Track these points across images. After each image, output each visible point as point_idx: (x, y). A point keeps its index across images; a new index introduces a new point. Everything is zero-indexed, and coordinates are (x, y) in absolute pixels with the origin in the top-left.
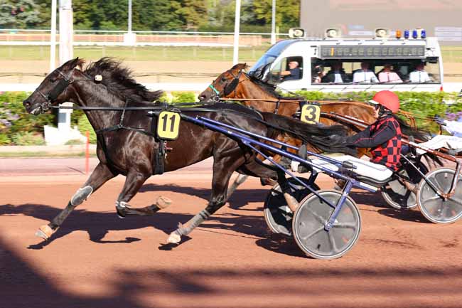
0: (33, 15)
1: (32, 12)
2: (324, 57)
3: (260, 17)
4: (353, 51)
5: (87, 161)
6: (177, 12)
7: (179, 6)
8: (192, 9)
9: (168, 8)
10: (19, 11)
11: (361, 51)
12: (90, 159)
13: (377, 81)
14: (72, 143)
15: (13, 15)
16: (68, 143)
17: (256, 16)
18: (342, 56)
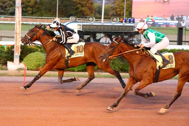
0: (12, 9)
1: (11, 8)
2: (84, 30)
3: (118, 13)
4: (98, 27)
5: (24, 78)
6: (80, 9)
7: (81, 7)
8: (87, 8)
9: (75, 7)
10: (6, 7)
11: (102, 28)
12: (26, 77)
14: (19, 69)
15: (3, 9)
16: (17, 70)
17: (116, 12)
18: (93, 30)
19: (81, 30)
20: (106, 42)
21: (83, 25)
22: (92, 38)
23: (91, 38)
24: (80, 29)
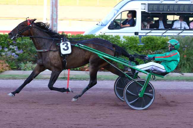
2: (151, 11)
4: (170, 7)
11: (176, 8)
13: (188, 28)
18: (163, 11)
19: (146, 11)
20: (181, 27)
21: (148, 4)
22: (162, 21)
23: (160, 21)
24: (145, 9)
